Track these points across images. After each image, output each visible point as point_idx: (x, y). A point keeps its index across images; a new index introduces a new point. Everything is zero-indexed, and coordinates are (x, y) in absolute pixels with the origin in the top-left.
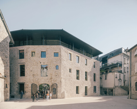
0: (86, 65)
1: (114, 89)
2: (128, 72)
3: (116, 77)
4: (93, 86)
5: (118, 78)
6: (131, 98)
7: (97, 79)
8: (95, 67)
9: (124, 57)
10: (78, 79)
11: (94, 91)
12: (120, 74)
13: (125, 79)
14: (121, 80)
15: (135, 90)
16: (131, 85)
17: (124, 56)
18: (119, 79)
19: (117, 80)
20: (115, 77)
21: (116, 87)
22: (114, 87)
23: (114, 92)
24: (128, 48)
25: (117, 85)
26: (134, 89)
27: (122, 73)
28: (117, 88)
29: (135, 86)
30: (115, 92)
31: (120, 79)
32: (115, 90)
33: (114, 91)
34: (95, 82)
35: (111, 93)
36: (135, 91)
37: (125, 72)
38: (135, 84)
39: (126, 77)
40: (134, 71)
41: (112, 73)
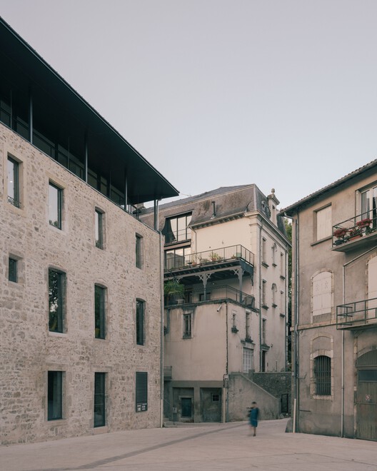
0: (100, 244)
1: (225, 390)
2: (274, 306)
3: (235, 330)
4: (135, 370)
5: (242, 334)
6: (298, 431)
7: (151, 331)
8: (144, 266)
9: (263, 234)
10: (56, 330)
11: (137, 403)
12: (247, 314)
13: (267, 338)
14: (250, 346)
15: (313, 391)
16: (297, 371)
17: (261, 228)
18: (244, 337)
19: (235, 341)
20: (230, 326)
21: (233, 376)
22: (227, 377)
23: (224, 404)
24: (273, 191)
25: (236, 366)
26: (308, 389)
27: (254, 310)
28: (239, 384)
29: (311, 374)
30: (231, 404)
31: (248, 340)
32: (231, 395)
33: (224, 396)
34: (141, 351)
35: (214, 408)
36: (314, 397)
37: (266, 308)
38: (312, 366)
39: (267, 328)
40: (311, 308)
41: (217, 307)
